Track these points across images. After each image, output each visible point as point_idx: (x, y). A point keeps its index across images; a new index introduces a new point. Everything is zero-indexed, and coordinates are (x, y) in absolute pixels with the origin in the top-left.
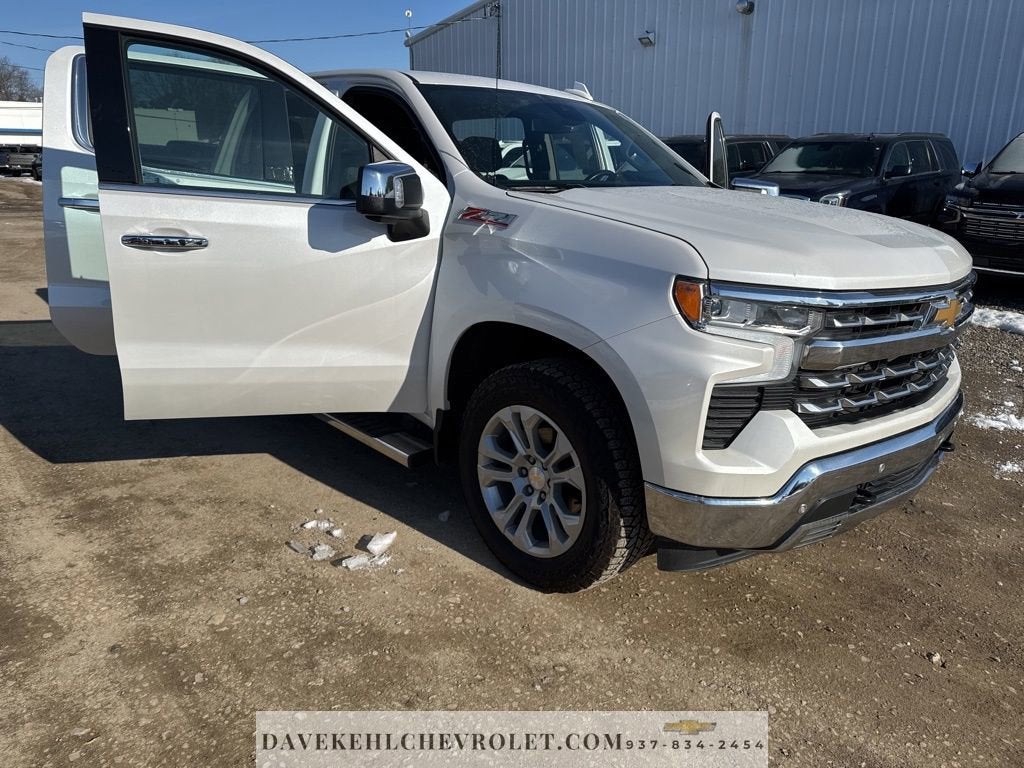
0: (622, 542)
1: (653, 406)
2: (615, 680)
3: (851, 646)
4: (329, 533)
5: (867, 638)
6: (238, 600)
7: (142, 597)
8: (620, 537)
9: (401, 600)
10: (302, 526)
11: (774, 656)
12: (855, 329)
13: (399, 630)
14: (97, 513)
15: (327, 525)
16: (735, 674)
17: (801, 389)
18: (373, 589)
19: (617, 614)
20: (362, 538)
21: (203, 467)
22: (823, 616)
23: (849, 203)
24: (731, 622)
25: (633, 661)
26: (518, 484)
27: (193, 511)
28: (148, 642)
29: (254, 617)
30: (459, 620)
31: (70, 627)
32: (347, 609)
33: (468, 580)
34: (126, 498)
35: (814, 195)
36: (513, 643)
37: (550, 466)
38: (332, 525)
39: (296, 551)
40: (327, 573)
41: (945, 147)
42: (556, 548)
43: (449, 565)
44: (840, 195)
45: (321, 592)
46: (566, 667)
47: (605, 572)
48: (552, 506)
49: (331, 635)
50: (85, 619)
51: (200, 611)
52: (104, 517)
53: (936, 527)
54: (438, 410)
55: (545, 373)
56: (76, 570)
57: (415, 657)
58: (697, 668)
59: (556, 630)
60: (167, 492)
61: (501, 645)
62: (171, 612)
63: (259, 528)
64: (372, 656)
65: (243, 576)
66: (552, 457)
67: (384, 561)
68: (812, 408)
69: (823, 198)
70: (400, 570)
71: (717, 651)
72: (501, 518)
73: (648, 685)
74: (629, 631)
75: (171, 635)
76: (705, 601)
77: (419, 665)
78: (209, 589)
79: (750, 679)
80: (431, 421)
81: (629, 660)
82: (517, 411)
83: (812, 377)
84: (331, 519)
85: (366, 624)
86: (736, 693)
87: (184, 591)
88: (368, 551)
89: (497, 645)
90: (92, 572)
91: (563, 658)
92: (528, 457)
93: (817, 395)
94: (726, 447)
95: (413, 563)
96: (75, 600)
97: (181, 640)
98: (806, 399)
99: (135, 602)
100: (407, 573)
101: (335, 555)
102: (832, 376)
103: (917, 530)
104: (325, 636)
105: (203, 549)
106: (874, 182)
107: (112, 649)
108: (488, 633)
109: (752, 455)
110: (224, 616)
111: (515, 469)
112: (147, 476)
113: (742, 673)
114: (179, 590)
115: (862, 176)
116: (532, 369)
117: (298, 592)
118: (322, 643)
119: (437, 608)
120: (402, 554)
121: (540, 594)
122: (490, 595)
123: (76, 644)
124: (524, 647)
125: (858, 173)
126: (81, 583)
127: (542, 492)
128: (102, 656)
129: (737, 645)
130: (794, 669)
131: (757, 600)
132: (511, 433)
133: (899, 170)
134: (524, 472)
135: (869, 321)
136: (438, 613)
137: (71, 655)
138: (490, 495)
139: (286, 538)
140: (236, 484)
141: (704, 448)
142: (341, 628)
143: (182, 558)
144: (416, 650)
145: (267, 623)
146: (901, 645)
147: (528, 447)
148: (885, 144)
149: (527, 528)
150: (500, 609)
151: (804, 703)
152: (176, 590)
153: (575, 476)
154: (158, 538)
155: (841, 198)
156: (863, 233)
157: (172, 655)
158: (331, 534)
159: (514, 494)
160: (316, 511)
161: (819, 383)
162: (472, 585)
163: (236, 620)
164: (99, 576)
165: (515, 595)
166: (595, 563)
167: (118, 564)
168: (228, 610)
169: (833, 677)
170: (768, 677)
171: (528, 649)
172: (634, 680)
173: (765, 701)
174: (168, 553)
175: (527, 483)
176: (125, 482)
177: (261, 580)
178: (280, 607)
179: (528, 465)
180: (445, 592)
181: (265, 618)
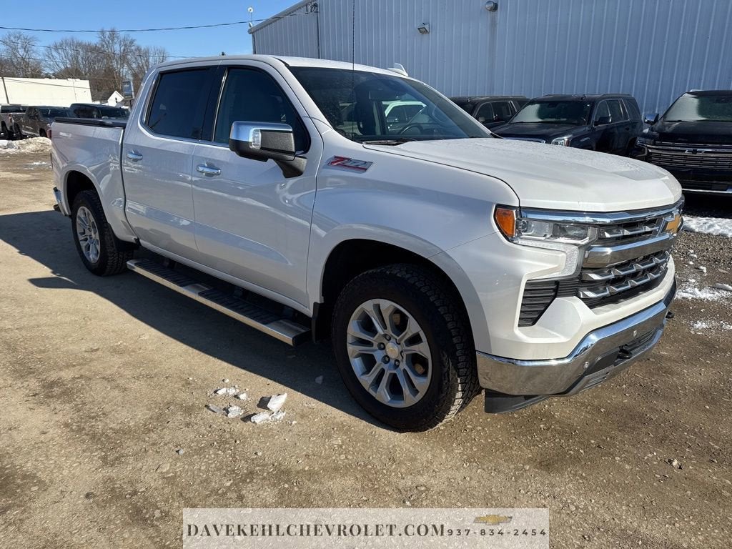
0: (459, 395)
1: (482, 297)
2: (461, 494)
3: (617, 458)
4: (236, 397)
5: (627, 451)
6: (177, 452)
7: (103, 454)
8: (458, 391)
9: (298, 444)
10: (215, 392)
11: (566, 469)
12: (618, 238)
13: (301, 467)
14: (56, 390)
15: (234, 391)
16: (542, 483)
17: (583, 282)
18: (277, 437)
19: (454, 445)
20: (261, 399)
21: (134, 351)
22: (595, 438)
23: (571, 144)
24: (534, 446)
25: (471, 479)
26: (378, 355)
27: (131, 385)
28: (113, 489)
29: (192, 464)
30: (343, 457)
31: (51, 481)
32: (260, 454)
33: (344, 426)
34: (78, 378)
35: (548, 139)
36: (385, 471)
37: (403, 342)
38: (238, 391)
39: (213, 411)
40: (240, 427)
41: (632, 103)
42: (409, 400)
43: (328, 417)
44: (566, 138)
45: (238, 442)
46: (425, 487)
47: (447, 416)
48: (404, 370)
49: (251, 474)
50: (61, 474)
51: (150, 462)
52: (64, 393)
53: (659, 369)
54: (315, 304)
55: (398, 275)
56: (49, 436)
57: (315, 486)
58: (516, 481)
59: (413, 459)
60: (108, 372)
61: (376, 473)
62: (128, 464)
63: (183, 396)
64: (284, 488)
65: (178, 433)
66: (404, 335)
67: (281, 416)
68: (591, 295)
69: (554, 141)
70: (294, 422)
71: (527, 467)
72: (366, 381)
73: (485, 495)
74: (465, 457)
75: (131, 483)
76: (513, 431)
77: (320, 492)
78: (154, 444)
79: (553, 486)
80: (309, 312)
81: (468, 479)
82: (378, 303)
83: (590, 273)
84: (236, 386)
85: (276, 464)
86: (545, 498)
87: (135, 448)
88: (268, 409)
89: (373, 474)
90: (61, 437)
91: (422, 480)
92: (385, 336)
93: (593, 285)
94: (534, 324)
95: (302, 416)
96: (52, 459)
97: (139, 485)
98: (586, 288)
99: (99, 458)
100: (299, 423)
101: (244, 413)
102: (602, 272)
103: (646, 373)
104: (247, 475)
105: (144, 415)
106: (587, 128)
107: (88, 496)
108: (365, 465)
109: (552, 329)
110: (169, 465)
111: (375, 344)
112: (92, 360)
113: (547, 482)
114: (131, 446)
115: (579, 125)
116: (388, 272)
117: (222, 442)
118: (246, 481)
119: (326, 450)
120: (293, 410)
121: (398, 434)
122: (362, 436)
123: (58, 493)
124: (393, 474)
125: (576, 122)
126: (54, 445)
127: (397, 360)
128: (82, 502)
129: (540, 463)
130: (581, 477)
131: (548, 429)
132: (373, 318)
133: (603, 120)
134: (382, 346)
135: (627, 233)
136: (327, 452)
137: (56, 502)
138: (357, 364)
139: (206, 403)
140: (161, 363)
141: (519, 326)
142: (257, 468)
143: (129, 422)
144: (316, 481)
145: (202, 468)
146: (650, 455)
147: (386, 329)
148: (593, 102)
149: (386, 387)
150: (371, 447)
151: (593, 501)
152: (128, 447)
153: (423, 349)
154: (107, 408)
155: (566, 140)
156: (615, 170)
157: (135, 497)
158: (238, 398)
159: (376, 362)
160: (223, 380)
161: (595, 277)
162: (348, 430)
163: (179, 467)
164: (67, 440)
165: (380, 436)
166: (439, 410)
167: (80, 430)
168: (171, 460)
169: (609, 480)
170: (566, 484)
171: (396, 475)
172: (474, 493)
173: (566, 502)
174: (117, 419)
175: (385, 354)
176: (74, 366)
177: (192, 436)
178: (210, 455)
179: (385, 341)
180: (329, 437)
181: (200, 465)
